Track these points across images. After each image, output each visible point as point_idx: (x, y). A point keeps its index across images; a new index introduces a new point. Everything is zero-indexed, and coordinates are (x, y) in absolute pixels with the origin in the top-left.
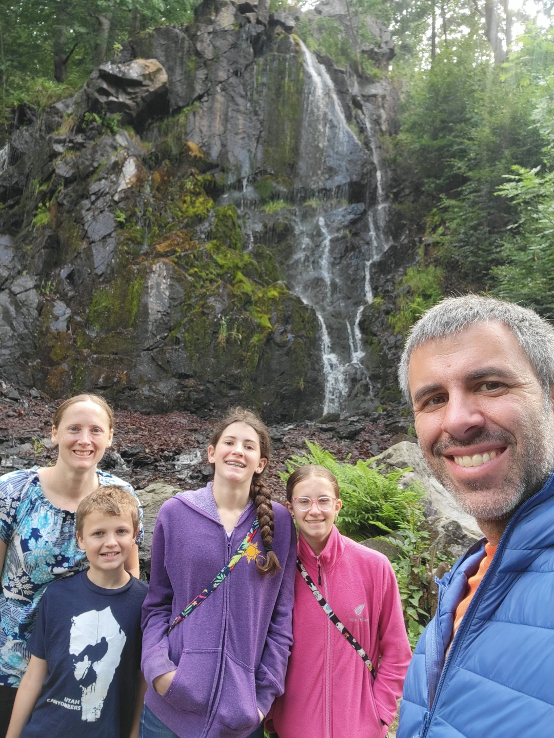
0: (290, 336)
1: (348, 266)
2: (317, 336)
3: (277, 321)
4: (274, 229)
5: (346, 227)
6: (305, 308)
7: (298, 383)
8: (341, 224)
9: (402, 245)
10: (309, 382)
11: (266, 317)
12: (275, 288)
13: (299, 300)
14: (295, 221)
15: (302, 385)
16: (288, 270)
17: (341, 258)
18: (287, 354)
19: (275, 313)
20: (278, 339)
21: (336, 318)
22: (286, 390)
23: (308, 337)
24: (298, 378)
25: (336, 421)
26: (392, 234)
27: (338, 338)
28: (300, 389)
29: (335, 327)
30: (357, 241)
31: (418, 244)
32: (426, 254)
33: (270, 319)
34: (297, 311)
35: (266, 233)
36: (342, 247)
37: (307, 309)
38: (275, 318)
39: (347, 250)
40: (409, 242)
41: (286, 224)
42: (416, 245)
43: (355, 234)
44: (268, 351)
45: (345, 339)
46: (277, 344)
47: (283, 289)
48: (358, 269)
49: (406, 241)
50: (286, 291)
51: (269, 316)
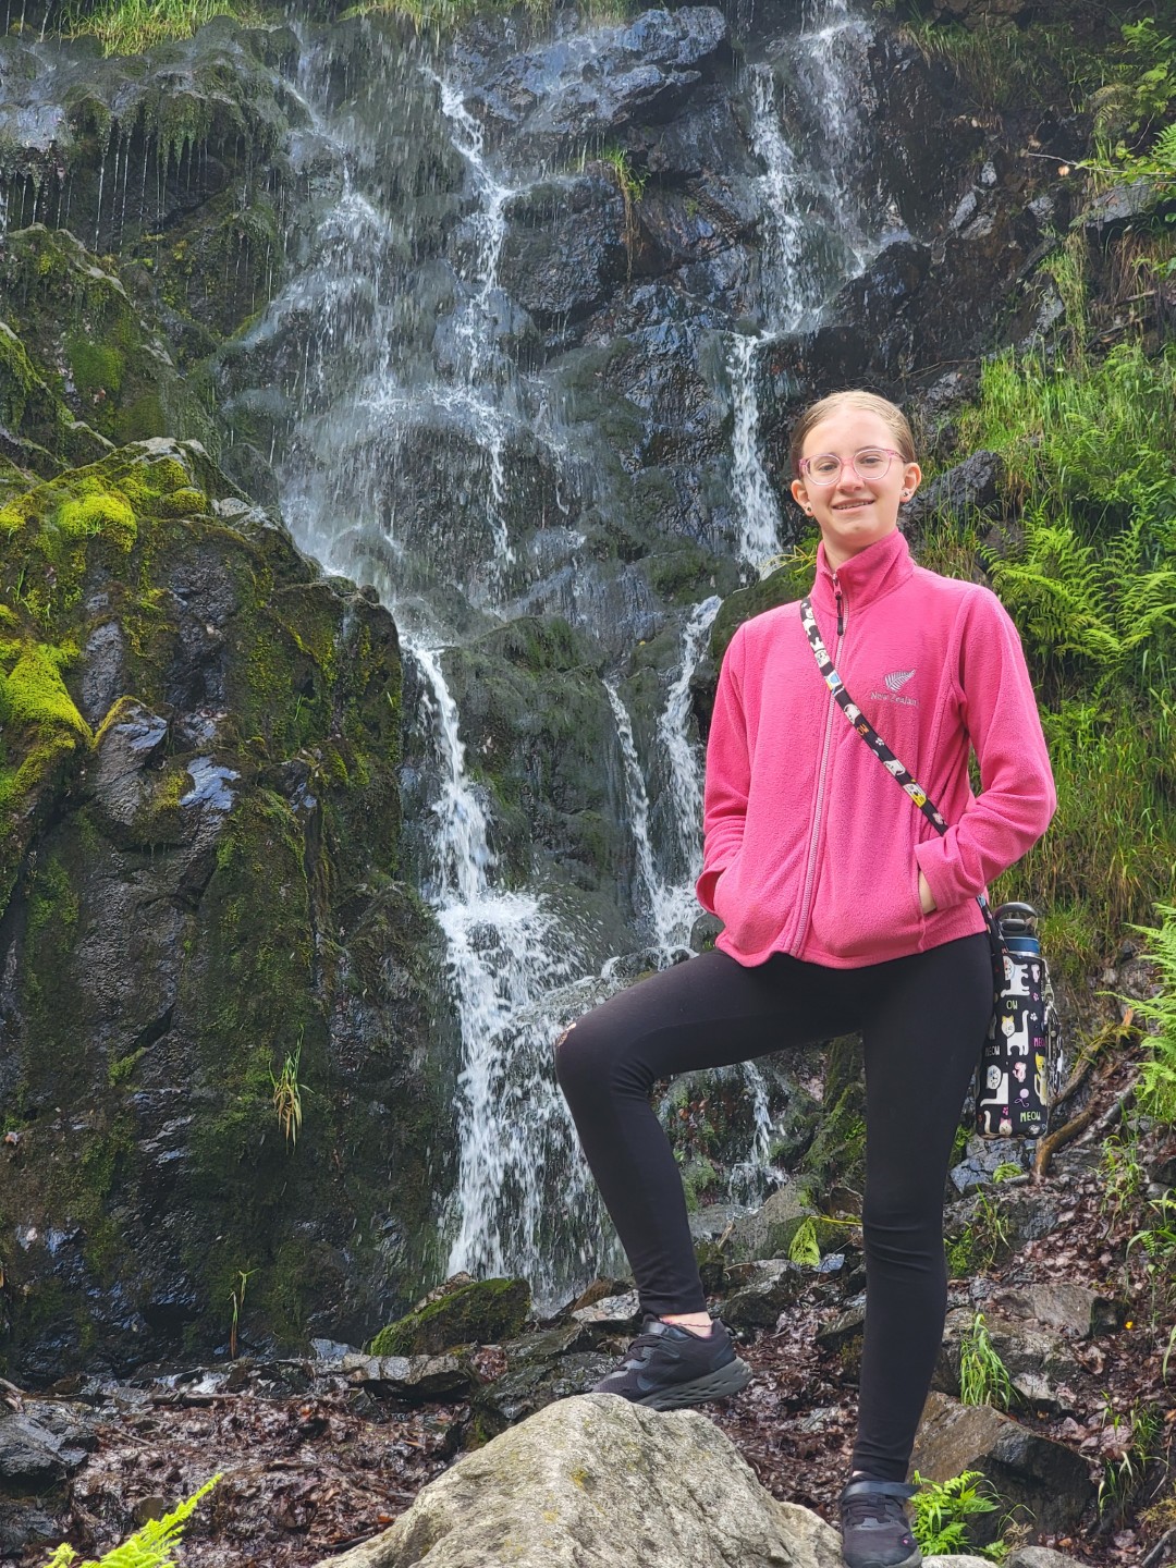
0: (206, 776)
1: (624, 362)
2: (408, 779)
3: (126, 683)
4: (139, 140)
5: (607, 137)
6: (326, 601)
7: (266, 1089)
8: (575, 116)
9: (956, 245)
10: (345, 1083)
11: (48, 657)
12: (116, 476)
13: (279, 553)
14: (282, 98)
15: (290, 1102)
16: (238, 385)
17: (581, 314)
18: (188, 898)
19: (111, 632)
20: (124, 796)
21: (535, 666)
22: (178, 1140)
23: (339, 790)
24: (264, 1053)
25: (499, 1332)
26: (897, 187)
27: (551, 793)
28: (276, 1129)
29: (525, 721)
30: (680, 223)
31: (1049, 233)
32: (1095, 289)
33: (71, 673)
34: (264, 619)
35: (91, 161)
36: (582, 251)
37: (337, 610)
38: (108, 667)
39: (615, 272)
40: (1001, 232)
41: (221, 110)
42: (1039, 239)
43: (671, 182)
44: (58, 878)
45: (595, 802)
46: (115, 833)
47: (170, 485)
48: (682, 379)
49: (983, 227)
50: (195, 493)
51: (69, 649)
